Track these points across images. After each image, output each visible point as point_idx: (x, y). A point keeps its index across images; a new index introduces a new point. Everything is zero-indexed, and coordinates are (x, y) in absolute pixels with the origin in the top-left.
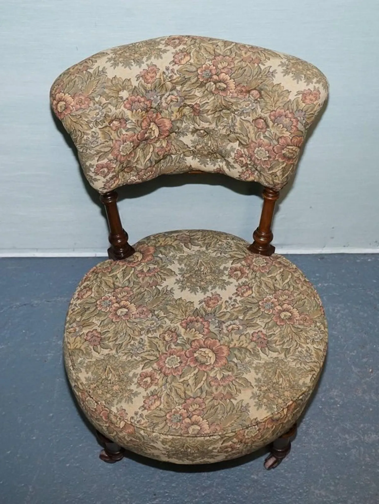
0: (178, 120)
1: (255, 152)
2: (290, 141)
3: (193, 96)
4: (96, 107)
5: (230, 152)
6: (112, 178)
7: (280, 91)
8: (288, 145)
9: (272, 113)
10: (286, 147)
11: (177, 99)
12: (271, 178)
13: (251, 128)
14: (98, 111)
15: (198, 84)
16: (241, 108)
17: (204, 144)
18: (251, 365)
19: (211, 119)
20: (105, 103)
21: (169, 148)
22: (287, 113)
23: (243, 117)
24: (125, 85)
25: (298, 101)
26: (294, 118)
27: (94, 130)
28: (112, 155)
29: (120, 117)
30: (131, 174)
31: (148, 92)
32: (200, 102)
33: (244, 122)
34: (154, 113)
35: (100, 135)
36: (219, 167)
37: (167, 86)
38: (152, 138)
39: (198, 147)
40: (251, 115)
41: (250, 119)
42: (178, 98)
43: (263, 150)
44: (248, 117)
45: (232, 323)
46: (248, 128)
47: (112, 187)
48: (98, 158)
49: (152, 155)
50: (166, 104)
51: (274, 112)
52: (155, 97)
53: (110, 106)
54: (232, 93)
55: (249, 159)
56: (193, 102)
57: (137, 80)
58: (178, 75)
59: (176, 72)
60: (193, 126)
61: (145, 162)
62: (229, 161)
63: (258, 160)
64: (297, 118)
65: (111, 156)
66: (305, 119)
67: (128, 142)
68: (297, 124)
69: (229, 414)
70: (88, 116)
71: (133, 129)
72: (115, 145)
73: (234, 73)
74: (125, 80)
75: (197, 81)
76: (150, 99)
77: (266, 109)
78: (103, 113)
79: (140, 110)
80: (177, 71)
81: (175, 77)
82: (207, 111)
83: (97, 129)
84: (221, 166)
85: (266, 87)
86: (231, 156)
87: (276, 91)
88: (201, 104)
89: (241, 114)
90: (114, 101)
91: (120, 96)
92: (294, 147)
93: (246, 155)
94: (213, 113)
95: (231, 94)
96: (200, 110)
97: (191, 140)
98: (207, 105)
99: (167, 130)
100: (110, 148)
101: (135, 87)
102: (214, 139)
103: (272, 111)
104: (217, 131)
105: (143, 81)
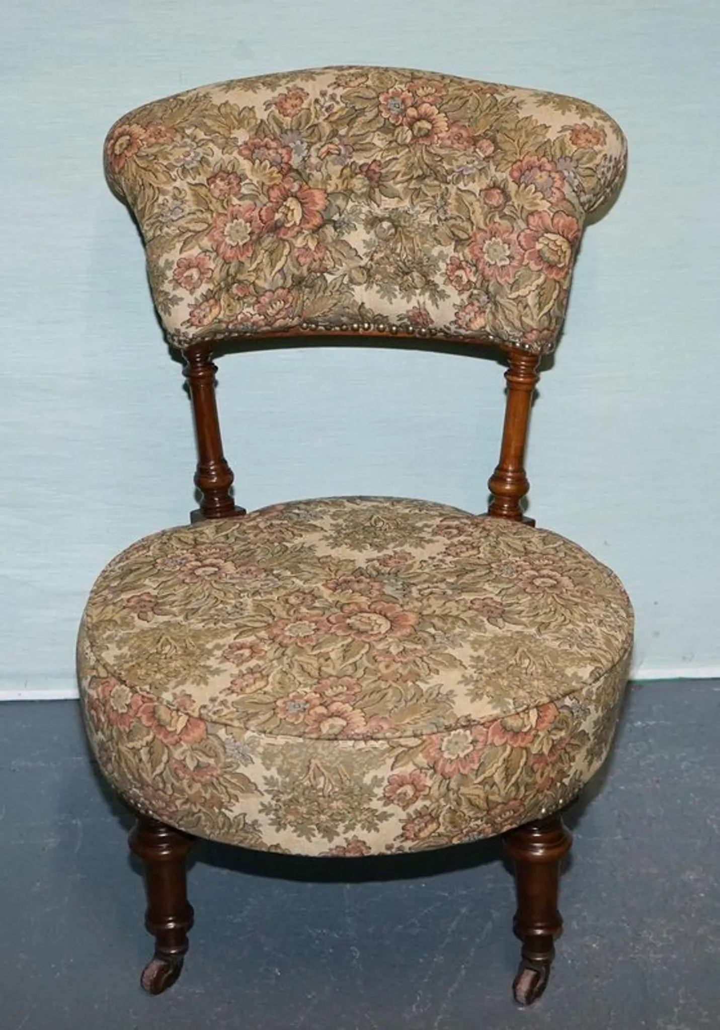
0: (340, 193)
1: (484, 250)
2: (549, 222)
3: (368, 146)
4: (186, 143)
5: (436, 260)
6: (206, 298)
7: (530, 128)
8: (547, 231)
9: (515, 166)
10: (543, 236)
11: (339, 150)
12: (516, 312)
13: (477, 205)
14: (188, 149)
15: (379, 122)
16: (459, 167)
17: (389, 252)
18: (465, 638)
19: (401, 190)
20: (203, 140)
21: (320, 255)
22: (543, 163)
23: (461, 185)
24: (244, 118)
25: (563, 141)
26: (557, 172)
27: (178, 184)
28: (209, 240)
29: (229, 168)
30: (244, 303)
31: (286, 133)
32: (382, 157)
33: (464, 194)
34: (295, 181)
35: (189, 197)
36: (416, 305)
37: (321, 130)
38: (288, 225)
39: (377, 257)
40: (476, 179)
41: (475, 187)
42: (341, 147)
43: (498, 244)
44: (471, 184)
45: (431, 585)
46: (471, 204)
47: (206, 322)
48: (181, 244)
49: (286, 262)
50: (318, 160)
51: (519, 163)
52: (298, 142)
53: (211, 145)
54: (442, 139)
55: (474, 269)
56: (369, 158)
57: (266, 110)
58: (343, 105)
59: (338, 99)
60: (367, 208)
61: (273, 273)
62: (436, 282)
63: (490, 265)
64: (561, 172)
65: (206, 242)
66: (578, 177)
67: (241, 220)
68: (563, 185)
69: (409, 704)
70: (170, 157)
71: (254, 197)
72: (215, 221)
73: (447, 103)
74: (244, 108)
75: (377, 116)
76: (288, 146)
77: (505, 162)
78: (197, 154)
79: (267, 162)
80: (341, 97)
81: (336, 108)
82: (394, 175)
83: (184, 183)
84: (421, 302)
85: (504, 125)
86: (439, 270)
87: (522, 127)
88: (383, 161)
89: (457, 178)
90: (221, 141)
91: (232, 136)
92: (558, 237)
93: (467, 262)
94: (407, 181)
95: (440, 142)
96: (381, 173)
97: (364, 241)
98: (394, 162)
99: (318, 211)
100: (206, 226)
101: (262, 121)
102: (407, 237)
103: (515, 163)
104: (412, 216)
105: (277, 111)
